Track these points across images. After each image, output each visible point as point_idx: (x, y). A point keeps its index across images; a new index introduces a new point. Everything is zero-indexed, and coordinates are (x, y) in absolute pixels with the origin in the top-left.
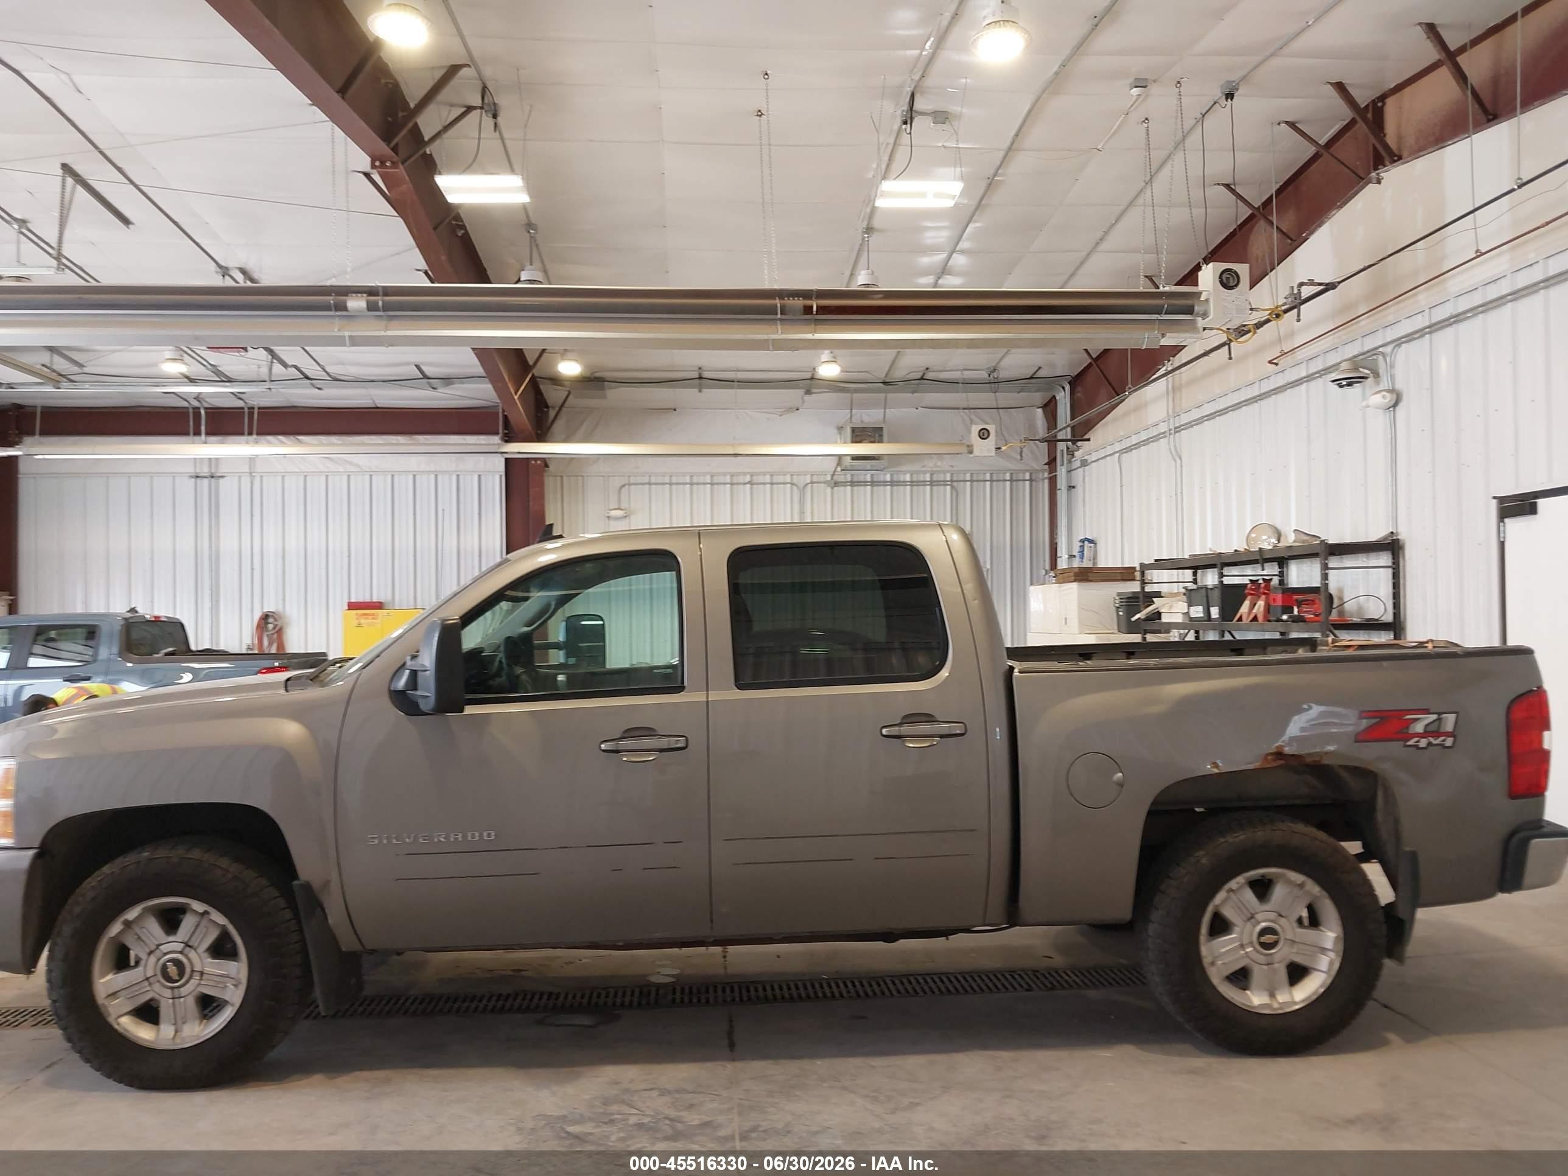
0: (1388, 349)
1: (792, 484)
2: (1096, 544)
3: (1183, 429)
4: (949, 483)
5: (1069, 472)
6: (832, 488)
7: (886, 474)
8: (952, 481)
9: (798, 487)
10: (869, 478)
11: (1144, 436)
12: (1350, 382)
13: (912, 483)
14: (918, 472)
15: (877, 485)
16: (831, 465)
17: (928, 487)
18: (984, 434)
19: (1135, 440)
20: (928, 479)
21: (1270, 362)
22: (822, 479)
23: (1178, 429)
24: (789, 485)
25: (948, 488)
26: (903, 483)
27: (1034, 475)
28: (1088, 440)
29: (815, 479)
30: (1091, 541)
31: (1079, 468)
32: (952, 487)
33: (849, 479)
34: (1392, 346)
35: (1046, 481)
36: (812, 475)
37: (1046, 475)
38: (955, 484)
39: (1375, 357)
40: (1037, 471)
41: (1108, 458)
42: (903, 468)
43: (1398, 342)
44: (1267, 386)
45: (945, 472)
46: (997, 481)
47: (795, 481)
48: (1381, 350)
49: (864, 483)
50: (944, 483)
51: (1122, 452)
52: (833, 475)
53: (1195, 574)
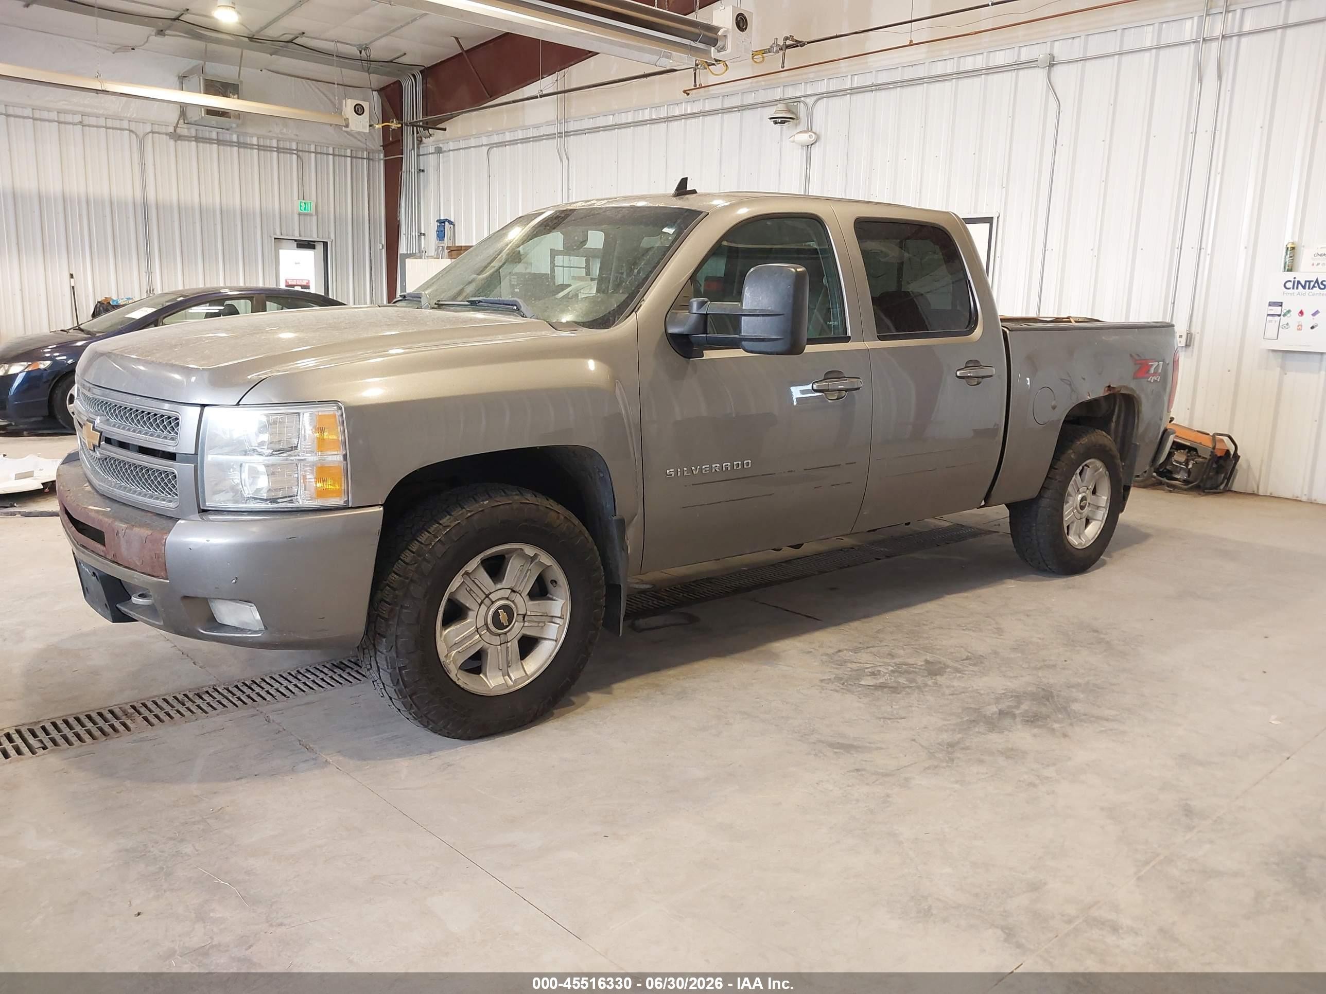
0: (810, 101)
1: (131, 131)
2: (454, 225)
3: (572, 135)
4: (295, 152)
5: (418, 155)
6: (176, 141)
7: (232, 135)
8: (297, 150)
9: (137, 136)
10: (214, 136)
11: (520, 135)
12: (783, 121)
13: (260, 148)
14: (265, 137)
15: (224, 145)
16: (173, 116)
17: (275, 154)
18: (359, 110)
19: (508, 137)
20: (275, 145)
21: (685, 92)
22: (163, 129)
23: (568, 134)
24: (127, 132)
25: (295, 156)
26: (250, 146)
27: (371, 154)
28: (445, 130)
29: (156, 128)
30: (450, 222)
31: (432, 153)
32: (298, 156)
33: (193, 133)
34: (815, 98)
35: (382, 162)
36: (152, 124)
37: (382, 156)
38: (300, 153)
39: (796, 104)
40: (374, 151)
41: (472, 149)
42: (250, 130)
43: (821, 96)
44: (676, 111)
45: (291, 140)
46: (339, 156)
47: (133, 128)
48: (802, 99)
49: (209, 141)
50: (289, 151)
51: (491, 146)
52: (176, 127)
53: (587, 262)
